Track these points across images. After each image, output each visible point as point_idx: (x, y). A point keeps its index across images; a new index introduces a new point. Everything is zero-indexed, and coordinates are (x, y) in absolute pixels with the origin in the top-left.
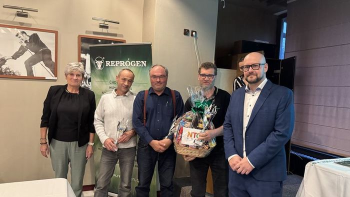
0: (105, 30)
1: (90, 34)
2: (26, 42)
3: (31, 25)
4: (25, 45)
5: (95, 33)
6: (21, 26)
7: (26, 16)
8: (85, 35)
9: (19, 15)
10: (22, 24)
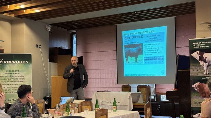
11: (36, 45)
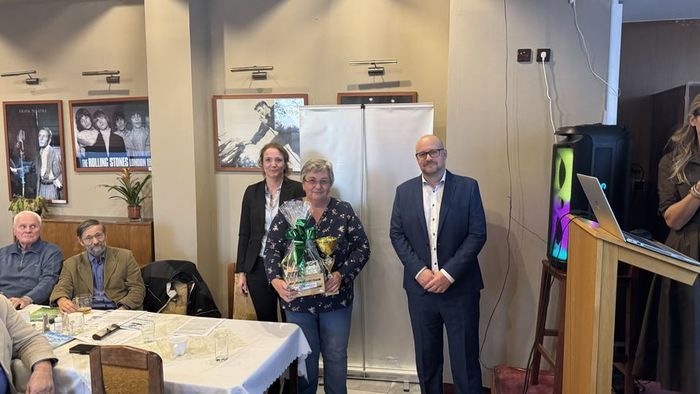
0: (378, 79)
1: (355, 89)
2: (267, 117)
3: (271, 90)
4: (266, 121)
5: (362, 87)
6: (261, 94)
7: (264, 78)
8: (346, 92)
9: (255, 78)
10: (260, 90)
11: (520, 51)
